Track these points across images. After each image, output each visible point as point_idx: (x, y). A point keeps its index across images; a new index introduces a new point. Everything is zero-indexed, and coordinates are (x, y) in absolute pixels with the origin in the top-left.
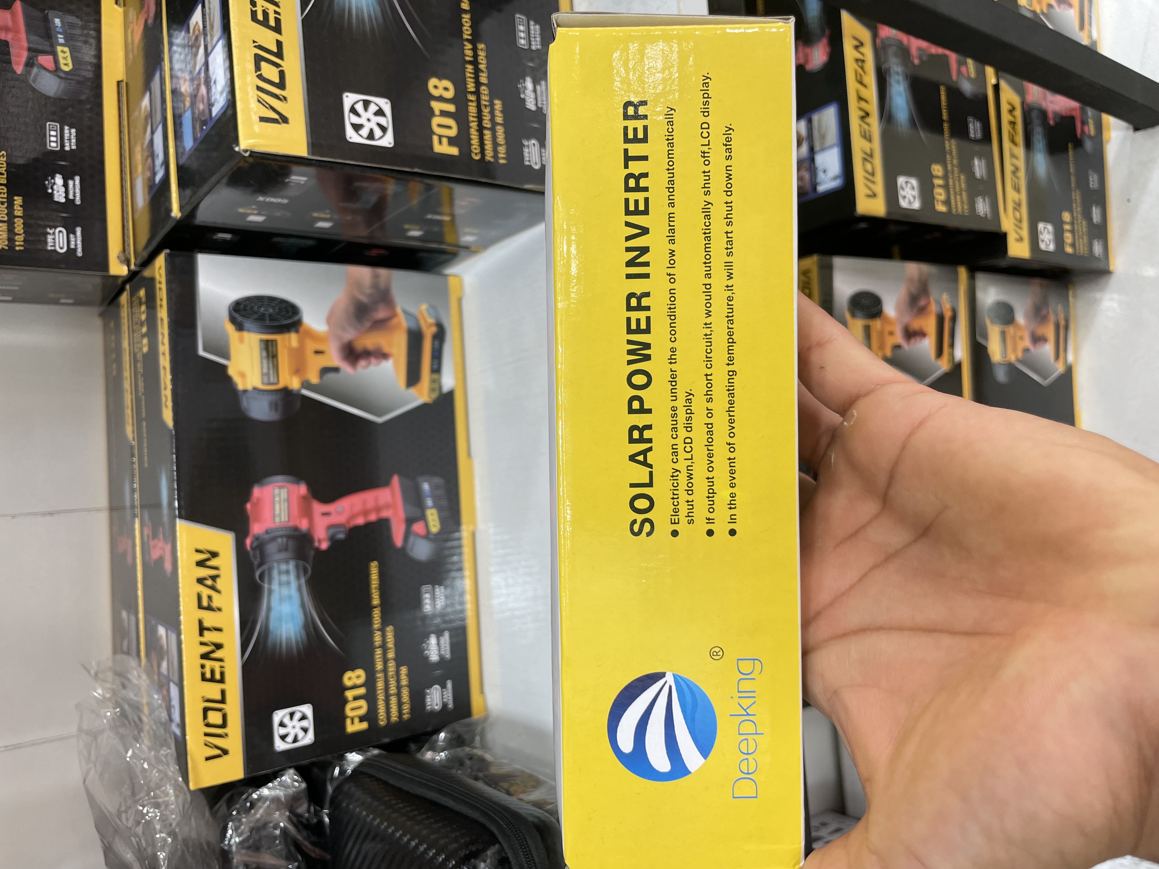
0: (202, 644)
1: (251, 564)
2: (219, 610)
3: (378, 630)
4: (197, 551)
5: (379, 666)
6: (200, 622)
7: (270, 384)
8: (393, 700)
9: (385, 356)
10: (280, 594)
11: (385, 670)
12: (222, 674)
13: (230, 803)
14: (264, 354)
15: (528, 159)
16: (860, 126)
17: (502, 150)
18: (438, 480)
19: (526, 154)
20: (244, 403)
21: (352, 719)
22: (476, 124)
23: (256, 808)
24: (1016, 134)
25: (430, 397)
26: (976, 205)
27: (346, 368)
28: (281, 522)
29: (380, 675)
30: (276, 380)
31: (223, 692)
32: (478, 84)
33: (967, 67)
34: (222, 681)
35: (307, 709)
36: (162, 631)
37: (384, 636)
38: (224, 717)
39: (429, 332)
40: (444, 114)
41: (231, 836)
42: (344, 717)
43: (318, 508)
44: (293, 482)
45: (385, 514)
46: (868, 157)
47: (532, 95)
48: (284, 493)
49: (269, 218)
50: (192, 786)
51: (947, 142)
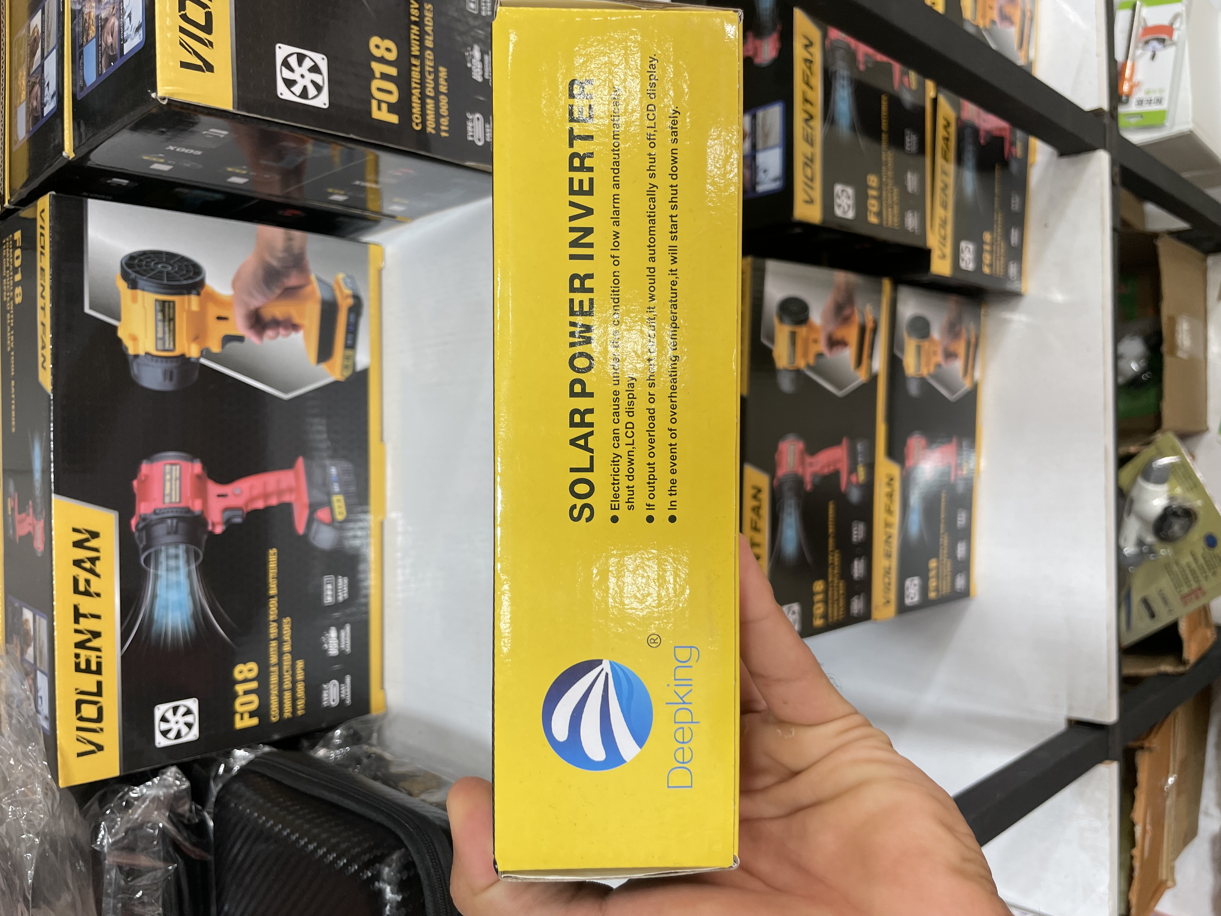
0: (77, 631)
1: (136, 547)
2: (98, 595)
3: (274, 621)
4: (75, 530)
5: (274, 659)
6: (76, 608)
7: (164, 350)
8: (287, 695)
9: (295, 327)
10: (167, 580)
11: (280, 664)
12: (99, 664)
13: (103, 802)
14: (160, 316)
15: (471, 134)
16: (804, 128)
17: (444, 121)
18: (346, 465)
19: (469, 129)
20: (135, 369)
21: (242, 715)
22: (419, 91)
23: (133, 808)
24: (948, 150)
25: (342, 375)
26: (906, 219)
27: (251, 338)
28: (171, 503)
29: (275, 669)
30: (172, 346)
31: (99, 684)
32: (423, 47)
33: (908, 77)
34: (99, 672)
35: (193, 704)
36: (28, 614)
37: (280, 628)
38: (100, 711)
39: (344, 304)
40: (385, 77)
41: (103, 836)
42: (234, 713)
43: (214, 489)
44: (185, 459)
45: (287, 498)
46: (809, 161)
47: (480, 65)
48: (176, 470)
49: (176, 168)
50: (62, 784)
51: (883, 153)
